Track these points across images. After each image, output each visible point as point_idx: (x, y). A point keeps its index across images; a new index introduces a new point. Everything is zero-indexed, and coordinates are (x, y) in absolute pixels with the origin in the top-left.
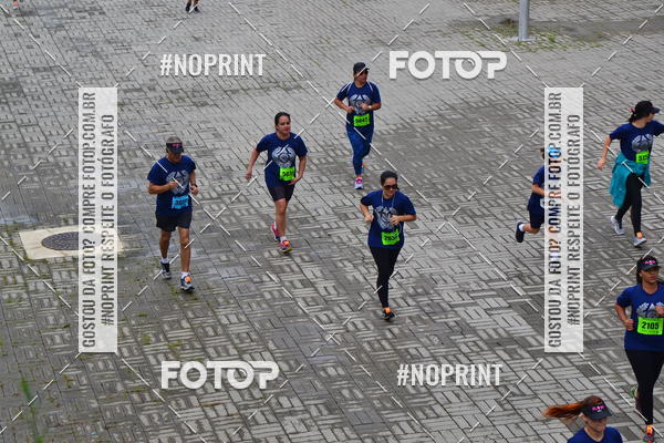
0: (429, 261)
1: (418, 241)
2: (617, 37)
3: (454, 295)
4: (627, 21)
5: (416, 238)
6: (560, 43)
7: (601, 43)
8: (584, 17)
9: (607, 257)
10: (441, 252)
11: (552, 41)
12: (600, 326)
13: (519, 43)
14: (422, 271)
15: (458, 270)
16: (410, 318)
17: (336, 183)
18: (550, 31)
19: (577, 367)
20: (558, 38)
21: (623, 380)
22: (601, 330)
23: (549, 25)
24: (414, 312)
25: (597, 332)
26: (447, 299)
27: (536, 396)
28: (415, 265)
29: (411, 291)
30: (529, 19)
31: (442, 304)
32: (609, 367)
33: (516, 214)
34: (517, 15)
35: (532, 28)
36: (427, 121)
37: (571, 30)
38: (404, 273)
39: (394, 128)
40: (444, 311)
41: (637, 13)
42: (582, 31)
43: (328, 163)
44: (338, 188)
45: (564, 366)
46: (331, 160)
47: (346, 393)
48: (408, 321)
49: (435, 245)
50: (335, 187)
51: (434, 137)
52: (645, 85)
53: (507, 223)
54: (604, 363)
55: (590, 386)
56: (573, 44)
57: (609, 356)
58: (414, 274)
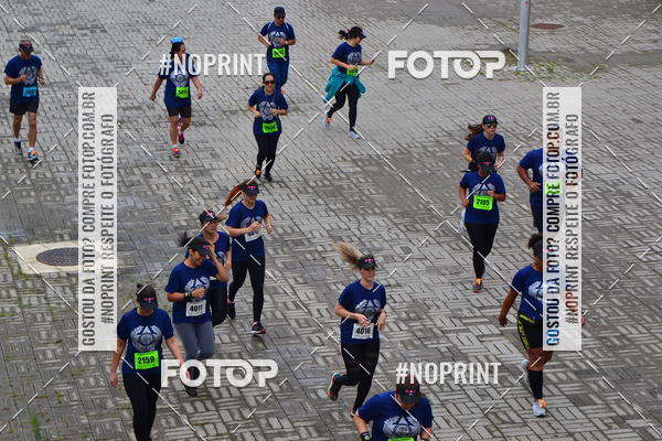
0: (423, 286)
1: (412, 266)
2: (615, 69)
3: (447, 321)
4: (625, 54)
5: (410, 263)
6: (558, 74)
7: (600, 75)
8: (583, 49)
9: (599, 287)
10: (435, 277)
11: (551, 71)
12: (590, 356)
13: (517, 73)
14: (415, 296)
15: (451, 296)
16: (402, 342)
17: (332, 206)
18: (549, 62)
19: (568, 397)
20: (556, 69)
21: (612, 410)
22: (591, 360)
23: (547, 56)
24: (406, 336)
25: (588, 362)
26: (439, 324)
27: (525, 424)
28: (409, 290)
29: (404, 315)
30: (527, 49)
31: (435, 330)
32: (599, 397)
33: (510, 242)
34: (517, 44)
35: (531, 58)
36: (424, 147)
37: (569, 61)
38: (397, 298)
39: (391, 153)
40: (436, 336)
41: (636, 46)
42: (580, 62)
43: (324, 185)
44: (334, 211)
45: (554, 395)
46: (328, 183)
47: (336, 415)
48: (400, 345)
49: (429, 270)
50: (331, 210)
51: (430, 163)
52: (641, 117)
53: (501, 250)
54: (594, 393)
55: (579, 415)
56: (571, 75)
57: (599, 386)
58: (408, 299)
